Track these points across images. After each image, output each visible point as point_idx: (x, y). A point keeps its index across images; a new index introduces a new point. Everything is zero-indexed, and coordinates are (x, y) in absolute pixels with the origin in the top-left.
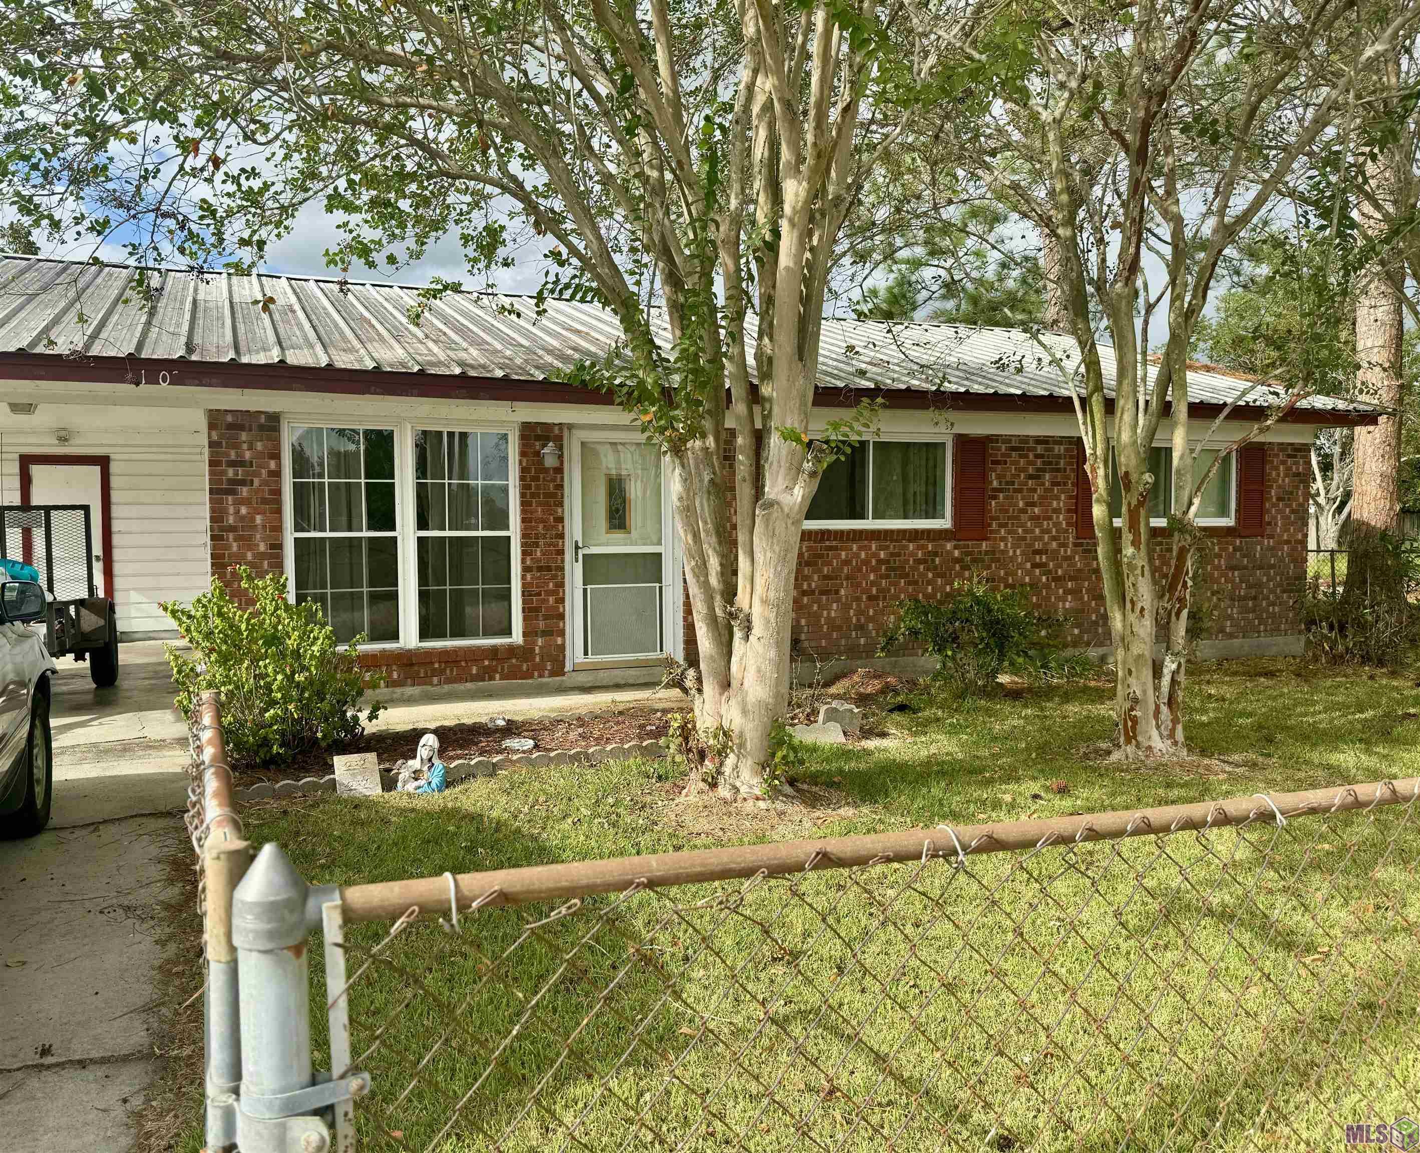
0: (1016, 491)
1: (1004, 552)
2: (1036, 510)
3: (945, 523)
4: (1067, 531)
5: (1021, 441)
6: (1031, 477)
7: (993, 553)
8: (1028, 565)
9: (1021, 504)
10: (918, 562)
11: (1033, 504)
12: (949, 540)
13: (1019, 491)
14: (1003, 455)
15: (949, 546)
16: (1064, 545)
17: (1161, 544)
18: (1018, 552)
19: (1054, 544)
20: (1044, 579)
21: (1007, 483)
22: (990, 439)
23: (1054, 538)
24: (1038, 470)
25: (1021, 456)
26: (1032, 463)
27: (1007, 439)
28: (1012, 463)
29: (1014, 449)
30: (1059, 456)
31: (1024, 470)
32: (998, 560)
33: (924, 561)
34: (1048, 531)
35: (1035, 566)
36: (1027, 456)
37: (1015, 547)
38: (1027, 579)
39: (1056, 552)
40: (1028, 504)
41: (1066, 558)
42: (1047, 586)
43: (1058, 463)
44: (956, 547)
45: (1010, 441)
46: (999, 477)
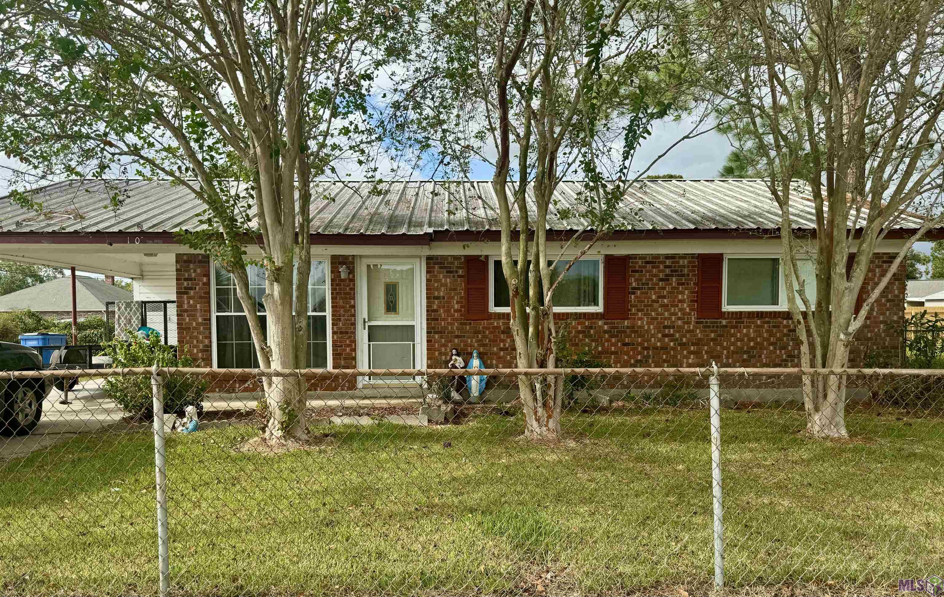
0: (649, 289)
1: (641, 327)
2: (666, 301)
3: (599, 309)
4: (689, 314)
5: (653, 258)
6: (661, 280)
7: (633, 327)
8: (660, 335)
9: (654, 297)
10: (579, 332)
11: (664, 297)
12: (601, 319)
13: (653, 289)
14: (640, 267)
15: (600, 323)
16: (689, 323)
17: (768, 322)
18: (652, 327)
19: (680, 323)
20: (672, 344)
21: (643, 284)
22: (628, 257)
23: (679, 319)
24: (667, 275)
25: (653, 267)
26: (662, 271)
27: (642, 257)
28: (647, 271)
29: (647, 263)
30: (684, 266)
31: (655, 276)
32: (636, 332)
33: (583, 332)
34: (675, 314)
35: (664, 336)
36: (659, 267)
37: (649, 324)
38: (659, 344)
39: (682, 327)
40: (659, 297)
41: (689, 331)
42: (673, 349)
43: (681, 271)
44: (605, 324)
45: (645, 258)
46: (636, 280)
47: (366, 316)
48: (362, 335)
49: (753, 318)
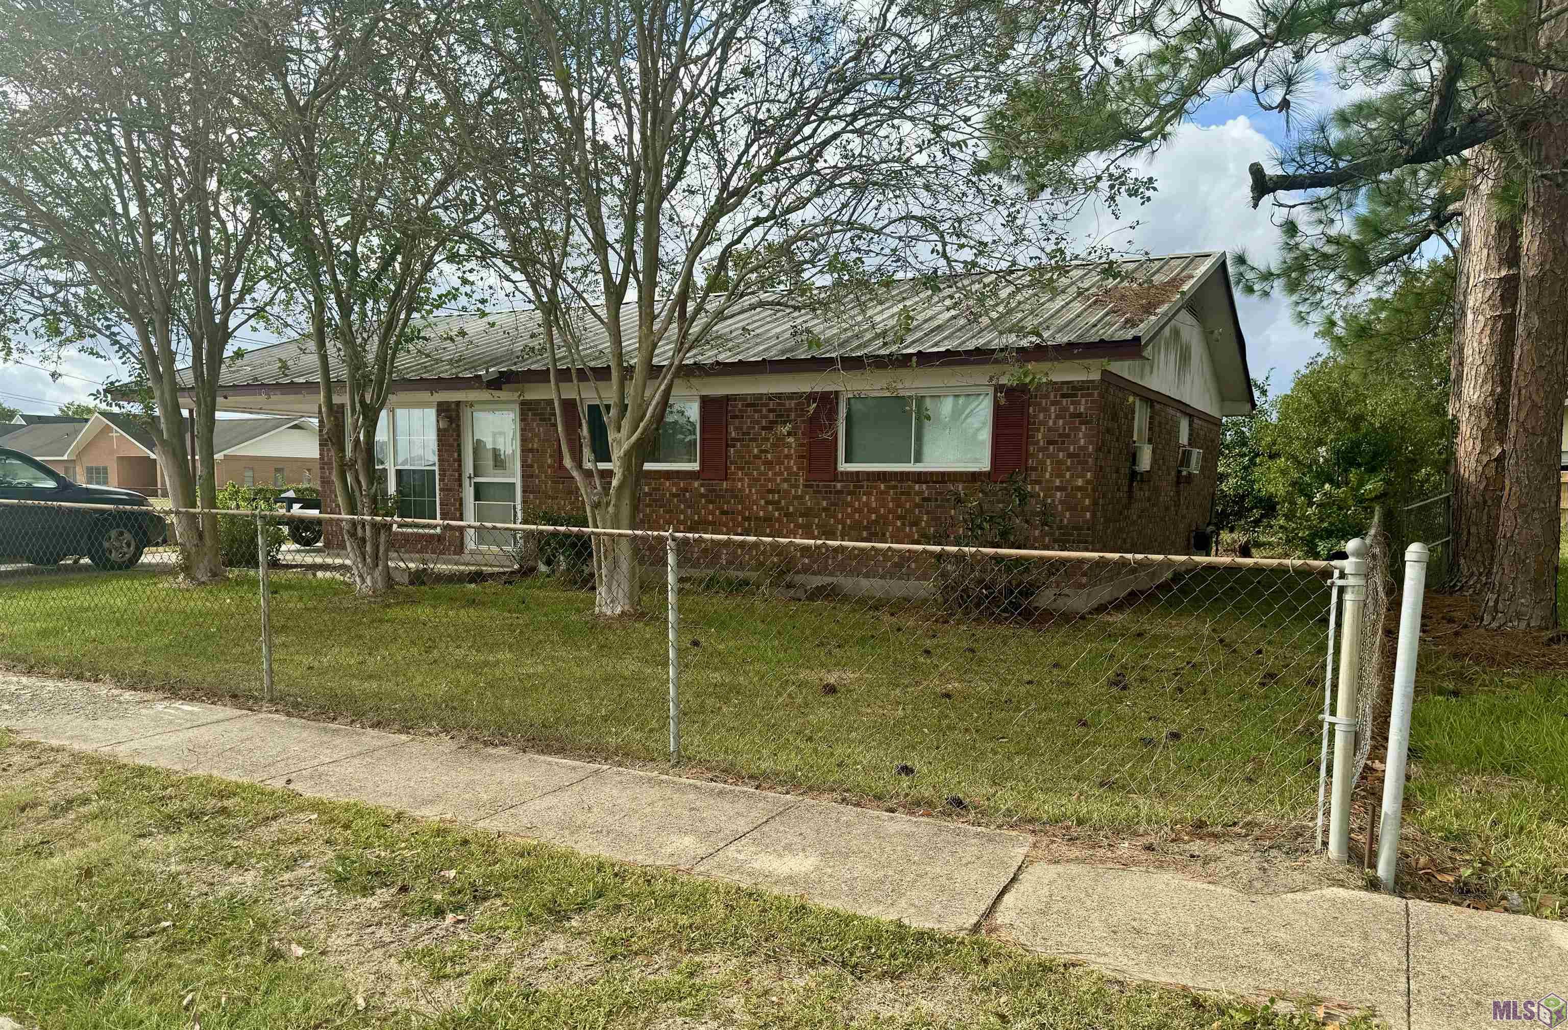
0: (751, 440)
1: (740, 490)
2: (769, 456)
3: (695, 466)
4: (797, 474)
5: (756, 398)
6: (763, 428)
7: (732, 491)
8: (762, 502)
9: (756, 451)
10: (674, 495)
11: (766, 452)
12: (697, 479)
13: (754, 440)
14: (740, 411)
15: (696, 484)
16: (796, 487)
17: (895, 487)
18: (753, 491)
19: (785, 486)
20: (777, 514)
21: (744, 434)
22: (727, 398)
23: (785, 480)
24: (771, 422)
25: (755, 411)
26: (766, 417)
27: (743, 398)
28: (748, 417)
29: (748, 405)
30: (790, 410)
31: (758, 423)
32: (736, 497)
33: (679, 495)
34: (781, 474)
35: (768, 503)
36: (761, 411)
37: (750, 486)
38: (761, 513)
39: (787, 492)
40: (762, 451)
41: (796, 497)
42: (779, 520)
43: (788, 416)
44: (702, 485)
45: (745, 400)
46: (736, 429)
47: (471, 472)
48: (469, 493)
49: (874, 481)
